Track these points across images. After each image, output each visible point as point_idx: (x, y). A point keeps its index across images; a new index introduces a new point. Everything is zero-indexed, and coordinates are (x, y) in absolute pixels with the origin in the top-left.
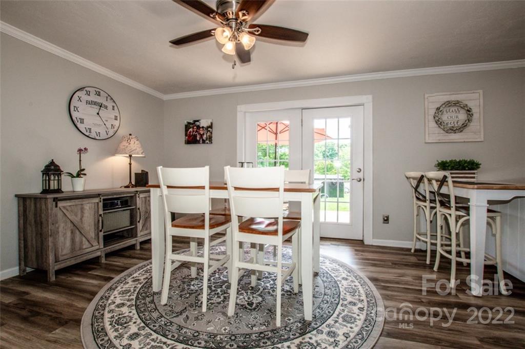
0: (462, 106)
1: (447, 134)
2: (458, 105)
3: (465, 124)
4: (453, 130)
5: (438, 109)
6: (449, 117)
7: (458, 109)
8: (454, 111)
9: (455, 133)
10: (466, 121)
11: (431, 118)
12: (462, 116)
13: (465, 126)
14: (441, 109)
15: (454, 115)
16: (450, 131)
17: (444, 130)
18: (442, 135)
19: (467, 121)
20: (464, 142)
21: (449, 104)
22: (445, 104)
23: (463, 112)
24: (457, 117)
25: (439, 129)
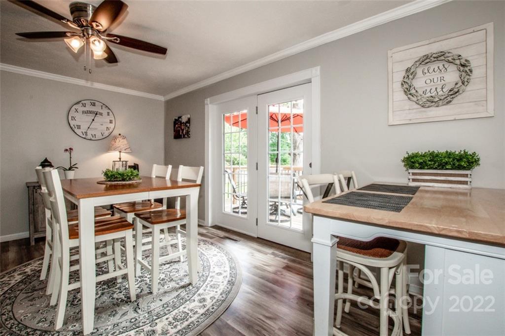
0: (450, 59)
1: (424, 109)
2: (442, 58)
3: (456, 90)
4: (432, 102)
5: (408, 70)
6: (428, 81)
7: (443, 65)
8: (436, 69)
9: (438, 106)
10: (456, 84)
11: (397, 86)
12: (451, 76)
13: (454, 93)
14: (412, 71)
15: (436, 76)
16: (429, 104)
17: (418, 104)
18: (415, 111)
19: (460, 84)
20: (455, 120)
21: (426, 60)
22: (419, 60)
23: (452, 68)
24: (442, 79)
25: (411, 103)
